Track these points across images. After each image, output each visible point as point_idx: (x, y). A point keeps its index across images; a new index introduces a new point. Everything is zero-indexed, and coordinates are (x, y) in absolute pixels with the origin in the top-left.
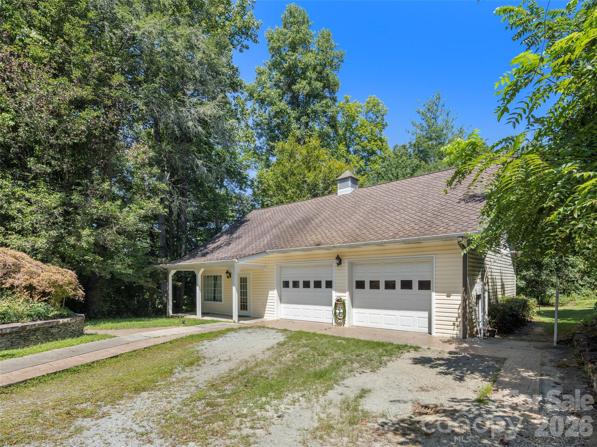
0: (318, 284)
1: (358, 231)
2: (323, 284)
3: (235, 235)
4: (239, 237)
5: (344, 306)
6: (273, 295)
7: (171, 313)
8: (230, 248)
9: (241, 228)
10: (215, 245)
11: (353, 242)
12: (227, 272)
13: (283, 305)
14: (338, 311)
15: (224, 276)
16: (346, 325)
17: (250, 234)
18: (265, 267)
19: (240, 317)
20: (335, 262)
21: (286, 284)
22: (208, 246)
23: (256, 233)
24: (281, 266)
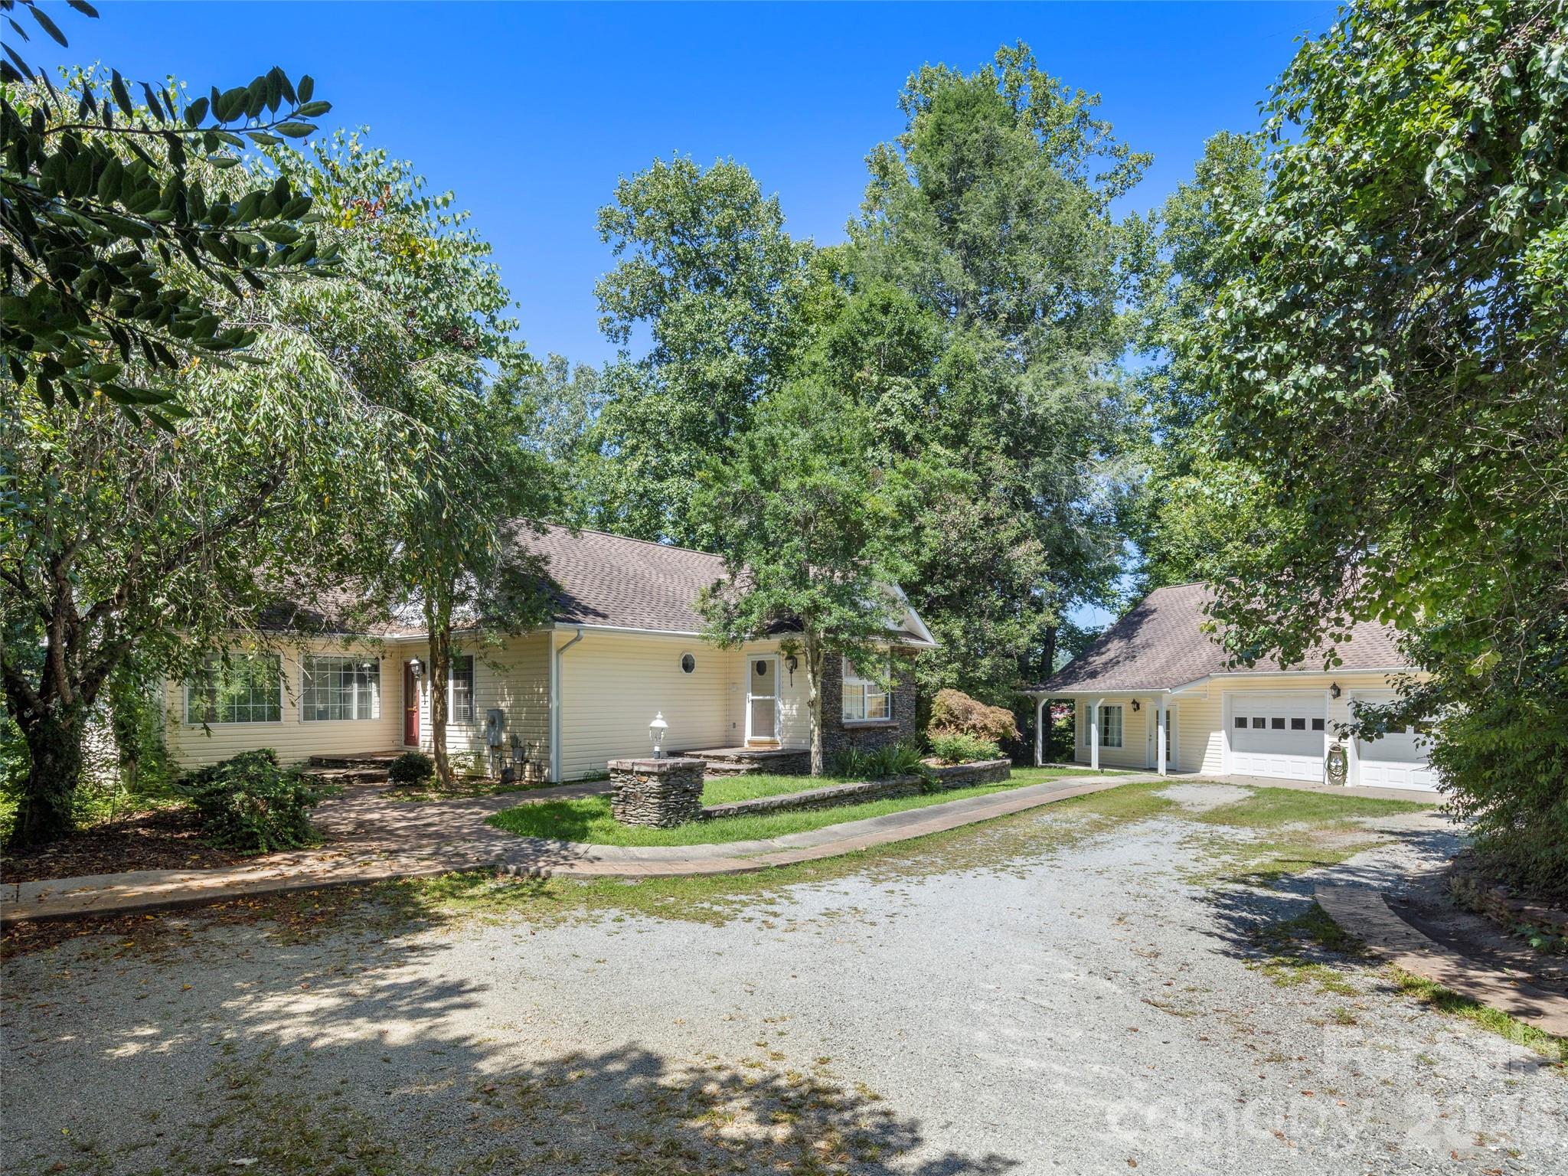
0: (1298, 724)
1: (1368, 649)
2: (1309, 724)
3: (1137, 641)
4: (1147, 645)
5: (1345, 757)
6: (1218, 739)
7: (1040, 763)
8: (1138, 664)
9: (1144, 626)
10: (1104, 658)
11: (1359, 667)
12: (1134, 702)
13: (1235, 754)
14: (1333, 764)
15: (1127, 707)
16: (1348, 784)
17: (1168, 639)
18: (1205, 696)
19: (1169, 771)
20: (1330, 693)
21: (1241, 723)
22: (1091, 659)
23: (1181, 639)
24: (1232, 696)
